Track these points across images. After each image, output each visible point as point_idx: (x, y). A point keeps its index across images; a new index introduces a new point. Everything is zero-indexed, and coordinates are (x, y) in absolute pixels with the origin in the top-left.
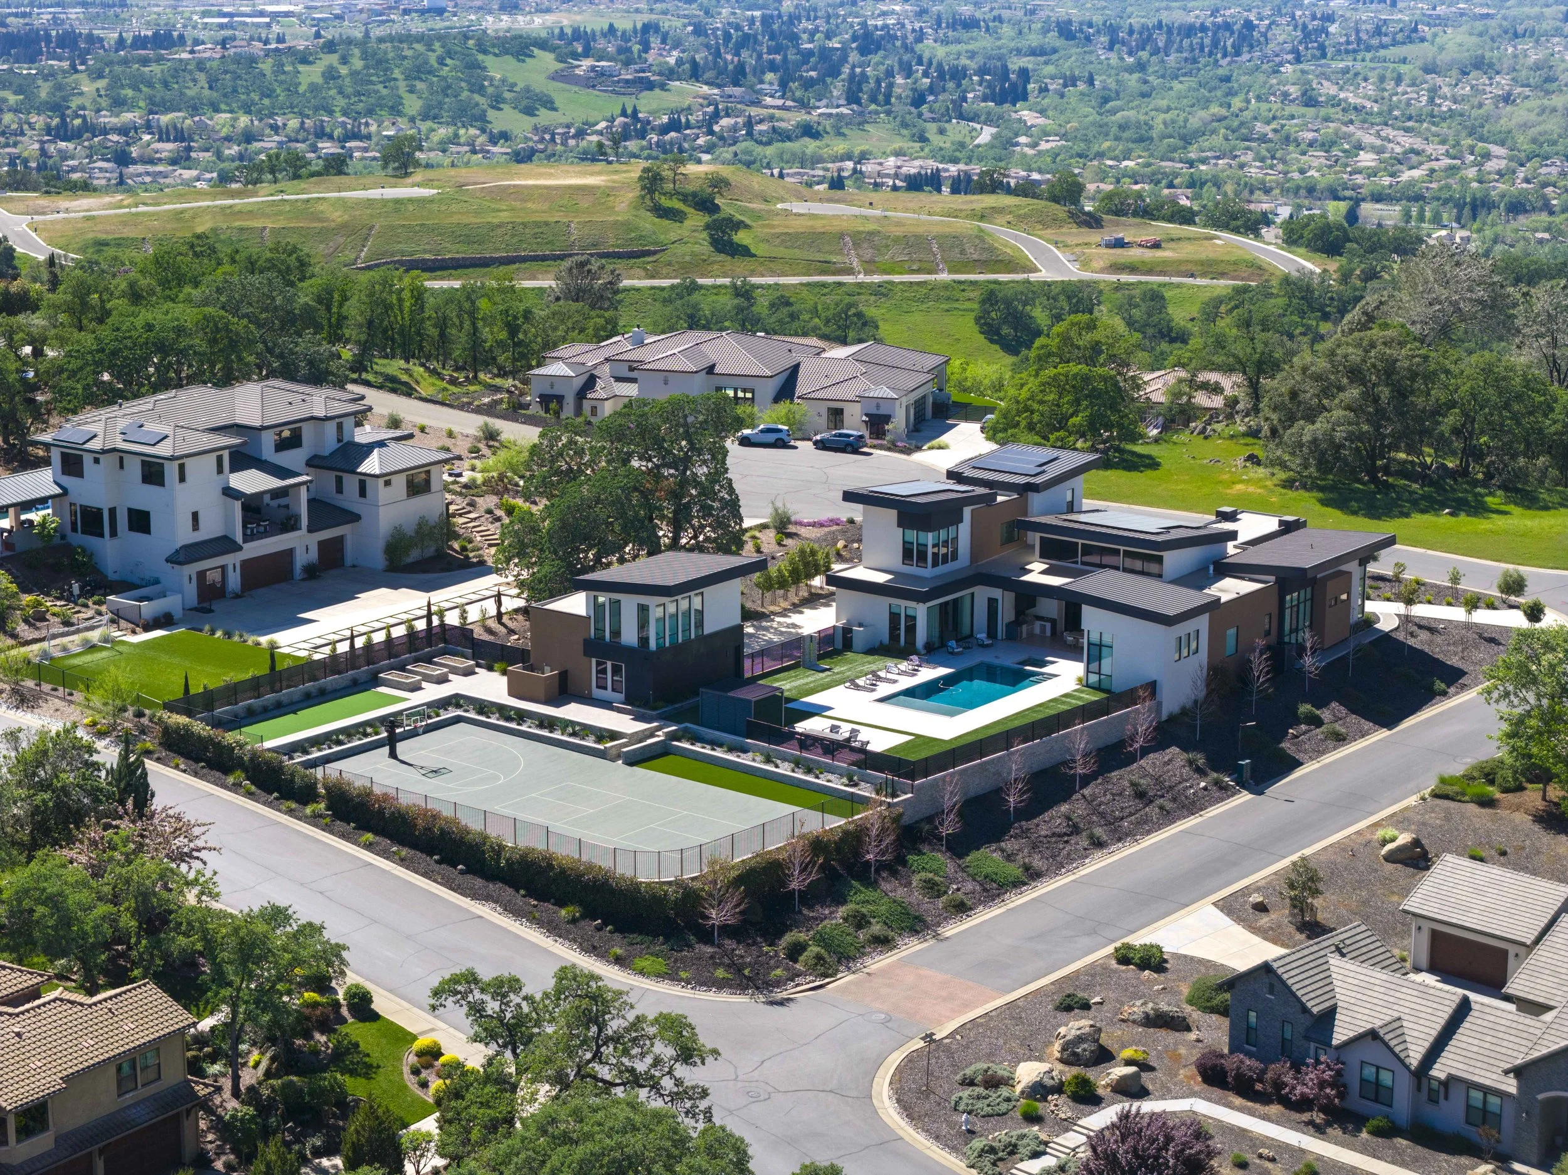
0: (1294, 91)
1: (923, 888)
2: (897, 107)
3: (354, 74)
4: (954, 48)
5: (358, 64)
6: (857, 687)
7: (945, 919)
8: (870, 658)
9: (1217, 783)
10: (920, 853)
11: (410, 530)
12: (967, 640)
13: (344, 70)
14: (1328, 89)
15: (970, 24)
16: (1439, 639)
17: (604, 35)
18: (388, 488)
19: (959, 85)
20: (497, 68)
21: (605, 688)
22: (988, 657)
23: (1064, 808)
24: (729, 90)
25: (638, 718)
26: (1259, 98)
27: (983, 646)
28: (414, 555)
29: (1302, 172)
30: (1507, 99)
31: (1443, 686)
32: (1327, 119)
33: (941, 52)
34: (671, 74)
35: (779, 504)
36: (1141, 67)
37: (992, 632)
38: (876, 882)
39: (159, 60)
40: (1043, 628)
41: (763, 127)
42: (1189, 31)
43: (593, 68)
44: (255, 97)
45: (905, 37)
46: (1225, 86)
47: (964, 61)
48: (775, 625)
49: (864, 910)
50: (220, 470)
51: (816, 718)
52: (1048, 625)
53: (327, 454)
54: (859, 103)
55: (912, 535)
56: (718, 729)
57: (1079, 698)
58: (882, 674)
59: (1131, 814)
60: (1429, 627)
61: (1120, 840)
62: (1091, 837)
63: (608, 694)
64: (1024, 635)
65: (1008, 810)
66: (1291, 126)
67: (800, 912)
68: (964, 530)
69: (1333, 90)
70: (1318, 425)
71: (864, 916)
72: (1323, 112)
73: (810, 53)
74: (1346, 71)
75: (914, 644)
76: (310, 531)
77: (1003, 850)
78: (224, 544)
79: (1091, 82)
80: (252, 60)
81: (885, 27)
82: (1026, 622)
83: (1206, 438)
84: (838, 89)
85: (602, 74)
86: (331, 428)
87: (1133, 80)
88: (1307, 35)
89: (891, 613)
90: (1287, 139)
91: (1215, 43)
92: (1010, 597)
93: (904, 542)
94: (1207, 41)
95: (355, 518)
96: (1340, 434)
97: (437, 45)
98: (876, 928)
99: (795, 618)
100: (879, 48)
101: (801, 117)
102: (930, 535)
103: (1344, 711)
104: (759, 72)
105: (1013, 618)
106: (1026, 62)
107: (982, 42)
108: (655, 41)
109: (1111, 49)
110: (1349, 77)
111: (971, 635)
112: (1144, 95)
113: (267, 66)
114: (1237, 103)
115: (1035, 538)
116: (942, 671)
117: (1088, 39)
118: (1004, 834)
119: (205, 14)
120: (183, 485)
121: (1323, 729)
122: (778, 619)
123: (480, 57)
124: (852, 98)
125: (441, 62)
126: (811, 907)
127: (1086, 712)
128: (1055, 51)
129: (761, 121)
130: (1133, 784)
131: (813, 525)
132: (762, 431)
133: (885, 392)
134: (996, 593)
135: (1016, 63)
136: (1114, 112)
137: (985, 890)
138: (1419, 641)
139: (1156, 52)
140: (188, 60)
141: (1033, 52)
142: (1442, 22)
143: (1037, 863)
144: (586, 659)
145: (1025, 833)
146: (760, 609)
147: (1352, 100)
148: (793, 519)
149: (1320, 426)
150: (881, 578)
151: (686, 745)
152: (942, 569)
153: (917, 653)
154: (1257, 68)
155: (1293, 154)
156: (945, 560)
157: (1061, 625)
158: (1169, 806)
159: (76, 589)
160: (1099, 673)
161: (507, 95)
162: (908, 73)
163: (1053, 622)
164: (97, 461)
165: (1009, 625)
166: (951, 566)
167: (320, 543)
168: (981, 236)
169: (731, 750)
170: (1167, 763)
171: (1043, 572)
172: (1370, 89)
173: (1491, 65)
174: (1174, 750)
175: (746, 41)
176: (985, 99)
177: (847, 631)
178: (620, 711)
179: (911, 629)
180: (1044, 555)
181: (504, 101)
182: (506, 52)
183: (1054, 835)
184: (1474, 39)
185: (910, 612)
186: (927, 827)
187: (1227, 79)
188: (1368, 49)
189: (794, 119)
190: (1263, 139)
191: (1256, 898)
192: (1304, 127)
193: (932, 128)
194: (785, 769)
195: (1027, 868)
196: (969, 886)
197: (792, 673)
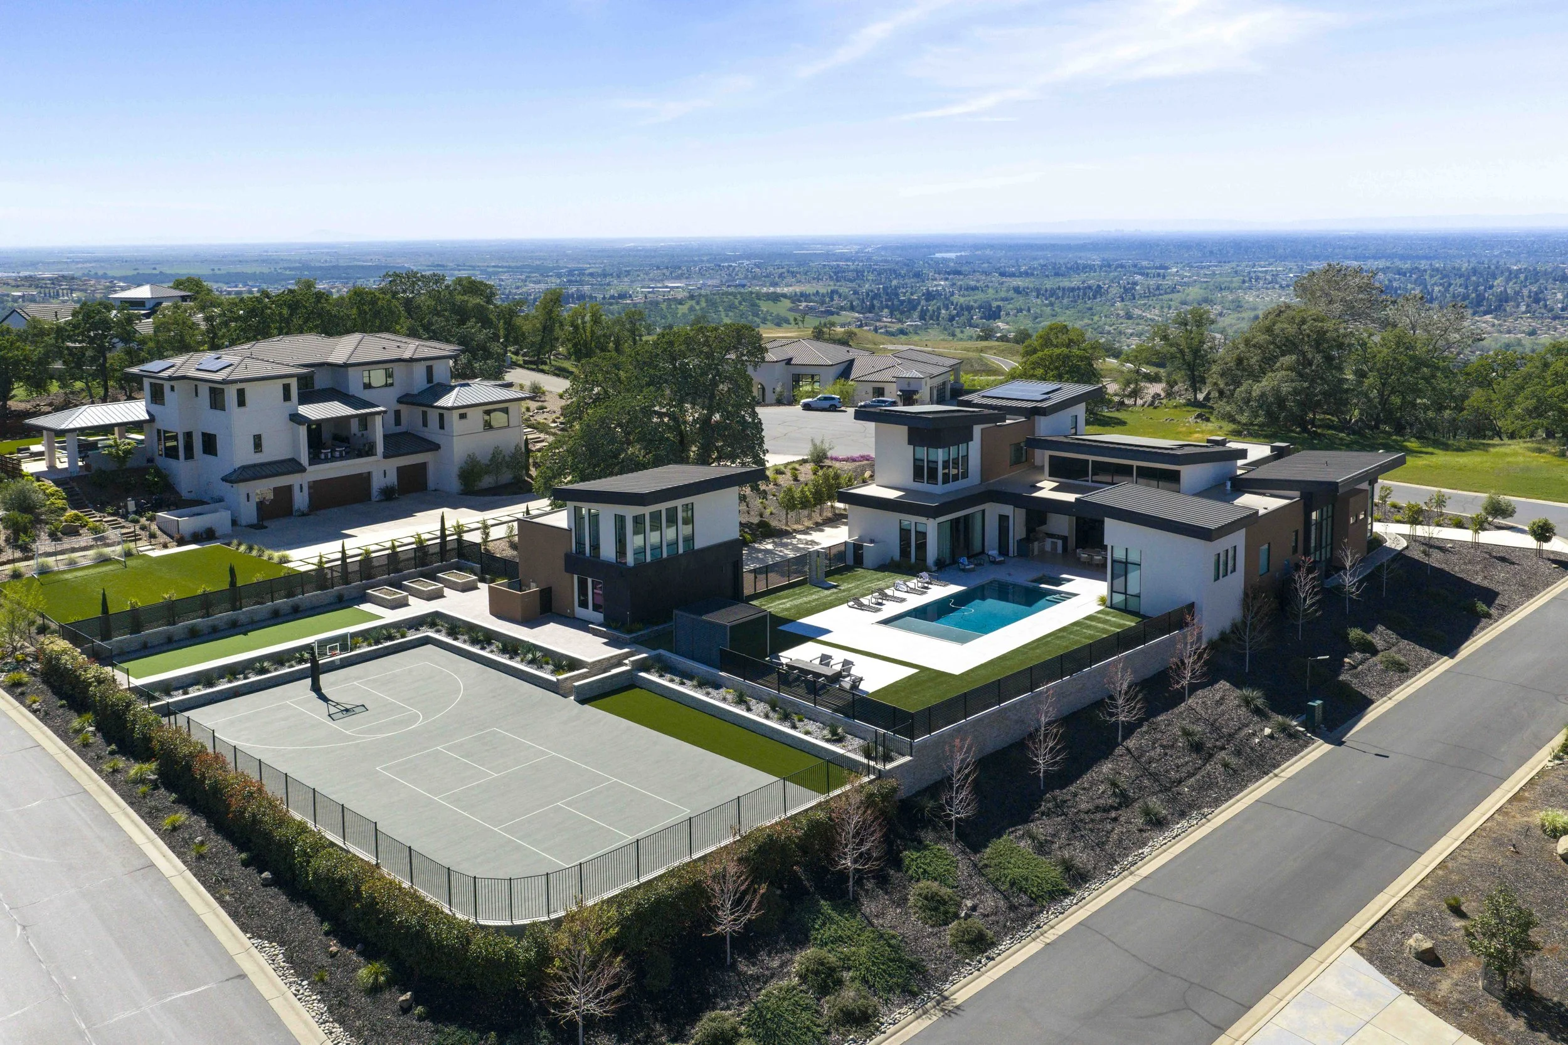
0: (1122, 313)
1: (923, 908)
2: (942, 322)
3: (702, 309)
4: (968, 298)
5: (703, 304)
6: (861, 607)
7: (956, 965)
8: (880, 575)
9: (1284, 729)
10: (920, 846)
11: (484, 459)
12: (978, 556)
13: (698, 307)
14: (1137, 312)
15: (975, 288)
16: (1454, 558)
17: (814, 295)
18: (463, 421)
19: (970, 313)
20: (765, 306)
21: (586, 607)
22: (1000, 575)
23: (1106, 767)
24: (868, 315)
25: (613, 643)
26: (1106, 316)
27: (994, 562)
28: (487, 481)
29: (1128, 346)
30: (1221, 314)
31: (1485, 608)
32: (1138, 324)
33: (962, 300)
34: (842, 308)
35: (818, 443)
36: (1052, 304)
37: (1003, 549)
38: (856, 899)
39: (617, 303)
40: (1054, 544)
41: (882, 331)
42: (1073, 290)
43: (807, 306)
44: (658, 319)
45: (945, 295)
46: (1090, 312)
47: (972, 303)
48: (795, 541)
49: (832, 958)
50: (287, 397)
51: (809, 645)
52: (1060, 543)
53: (416, 392)
54: (925, 320)
55: (922, 452)
56: (693, 658)
57: (1105, 622)
58: (889, 592)
59: (1190, 775)
60: (1439, 546)
61: (1183, 815)
62: (1147, 812)
63: (588, 613)
64: (1036, 552)
65: (1036, 776)
66: (1122, 327)
67: (733, 966)
68: (974, 449)
69: (1140, 312)
70: (1264, 383)
71: (832, 970)
72: (1136, 321)
73: (904, 301)
74: (1145, 304)
75: (925, 560)
76: (385, 457)
77: (1033, 838)
78: (292, 466)
79: (1029, 310)
80: (657, 303)
81: (937, 290)
82: (1037, 539)
83: (1155, 408)
84: (916, 315)
85: (811, 309)
86: (420, 370)
87: (1048, 310)
88: (1126, 290)
89: (901, 530)
90: (1120, 333)
91: (1085, 294)
92: (1021, 514)
93: (915, 460)
94: (1081, 294)
95: (435, 447)
96: (1286, 388)
97: (739, 296)
98: (849, 995)
99: (815, 536)
100: (934, 299)
101: (899, 326)
102: (940, 451)
103: (1393, 636)
104: (881, 309)
105: (1024, 536)
106: (999, 303)
107: (980, 296)
108: (836, 297)
109: (1038, 297)
110: (1148, 307)
111: (983, 552)
112: (1053, 316)
113: (664, 306)
114: (1096, 318)
115: (1043, 457)
116: (954, 589)
117: (1027, 293)
118: (1033, 809)
119: (642, 288)
120: (242, 409)
121: (1379, 657)
122: (798, 536)
123: (757, 301)
124: (922, 317)
125: (740, 303)
126: (752, 957)
127: (1121, 641)
128: (1012, 299)
129: (881, 328)
130: (1186, 733)
131: (847, 460)
132: (819, 399)
133: (915, 374)
134: (1008, 510)
135: (995, 304)
136: (1039, 323)
137: (1012, 908)
138: (1436, 560)
139: (1058, 298)
140: (629, 304)
141: (1003, 300)
142: (1187, 284)
143: (1082, 857)
144: (568, 575)
145: (1060, 807)
146: (784, 527)
147: (1149, 316)
148: (829, 454)
149: (1266, 384)
150: (892, 494)
151: (653, 677)
152: (952, 486)
153: (927, 569)
154: (1104, 304)
155: (1123, 339)
156: (956, 478)
157: (1072, 542)
158: (1234, 761)
159: (131, 505)
160: (1125, 593)
161: (769, 318)
162: (947, 309)
163: (1065, 539)
164: (172, 388)
165: (1020, 542)
166: (961, 484)
167: (399, 469)
168: (981, 359)
169: (701, 685)
170: (1220, 702)
171: (1054, 489)
172: (1157, 312)
173: (1211, 301)
174: (1223, 685)
175: (876, 296)
176: (981, 318)
177: (857, 547)
178: (596, 633)
179: (922, 547)
180: (1053, 474)
181: (768, 320)
182: (768, 299)
183: (1097, 808)
184: (1202, 291)
185: (920, 529)
186: (931, 804)
187: (1091, 309)
188: (1154, 296)
189: (895, 327)
190: (1109, 333)
191: (1418, 941)
192: (1127, 328)
193: (958, 331)
194: (756, 714)
195: (1068, 866)
196: (990, 901)
197: (797, 590)
